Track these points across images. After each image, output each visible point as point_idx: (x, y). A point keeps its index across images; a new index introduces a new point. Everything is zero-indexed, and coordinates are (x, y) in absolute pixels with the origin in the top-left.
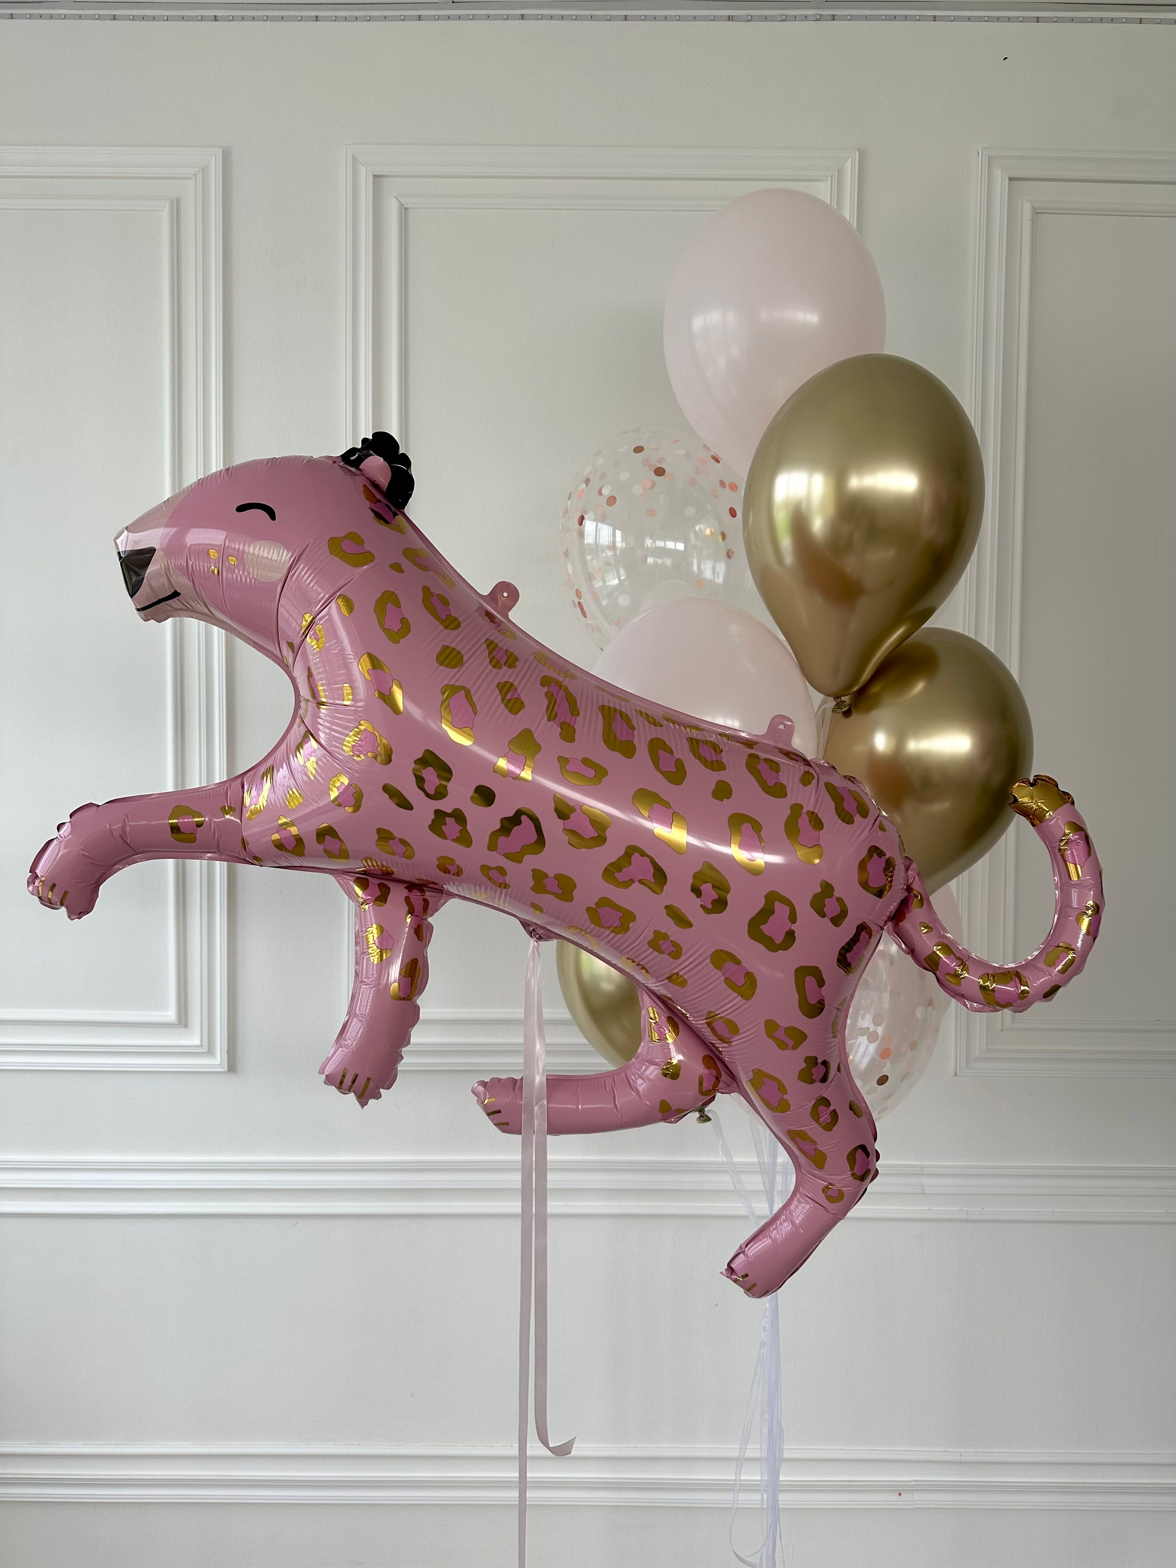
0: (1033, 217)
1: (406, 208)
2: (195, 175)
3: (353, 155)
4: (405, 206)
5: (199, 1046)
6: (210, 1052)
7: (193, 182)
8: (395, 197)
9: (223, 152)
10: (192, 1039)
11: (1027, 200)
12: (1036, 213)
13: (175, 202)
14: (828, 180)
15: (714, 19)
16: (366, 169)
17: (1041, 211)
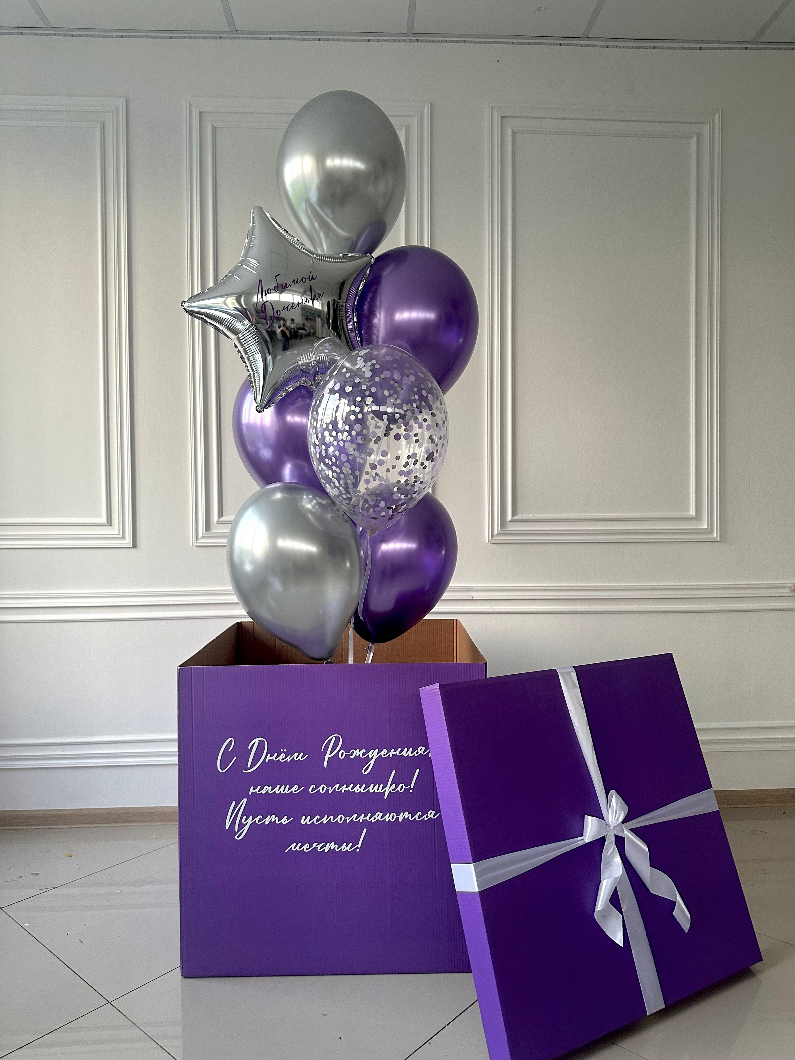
0: (512, 134)
1: (215, 128)
2: (113, 111)
3: (189, 102)
4: (215, 126)
5: (117, 534)
6: (123, 537)
7: (111, 113)
8: (209, 122)
9: (126, 100)
10: (115, 530)
11: (510, 127)
12: (515, 133)
13: (103, 123)
14: (416, 116)
15: (361, 40)
16: (196, 109)
17: (517, 132)
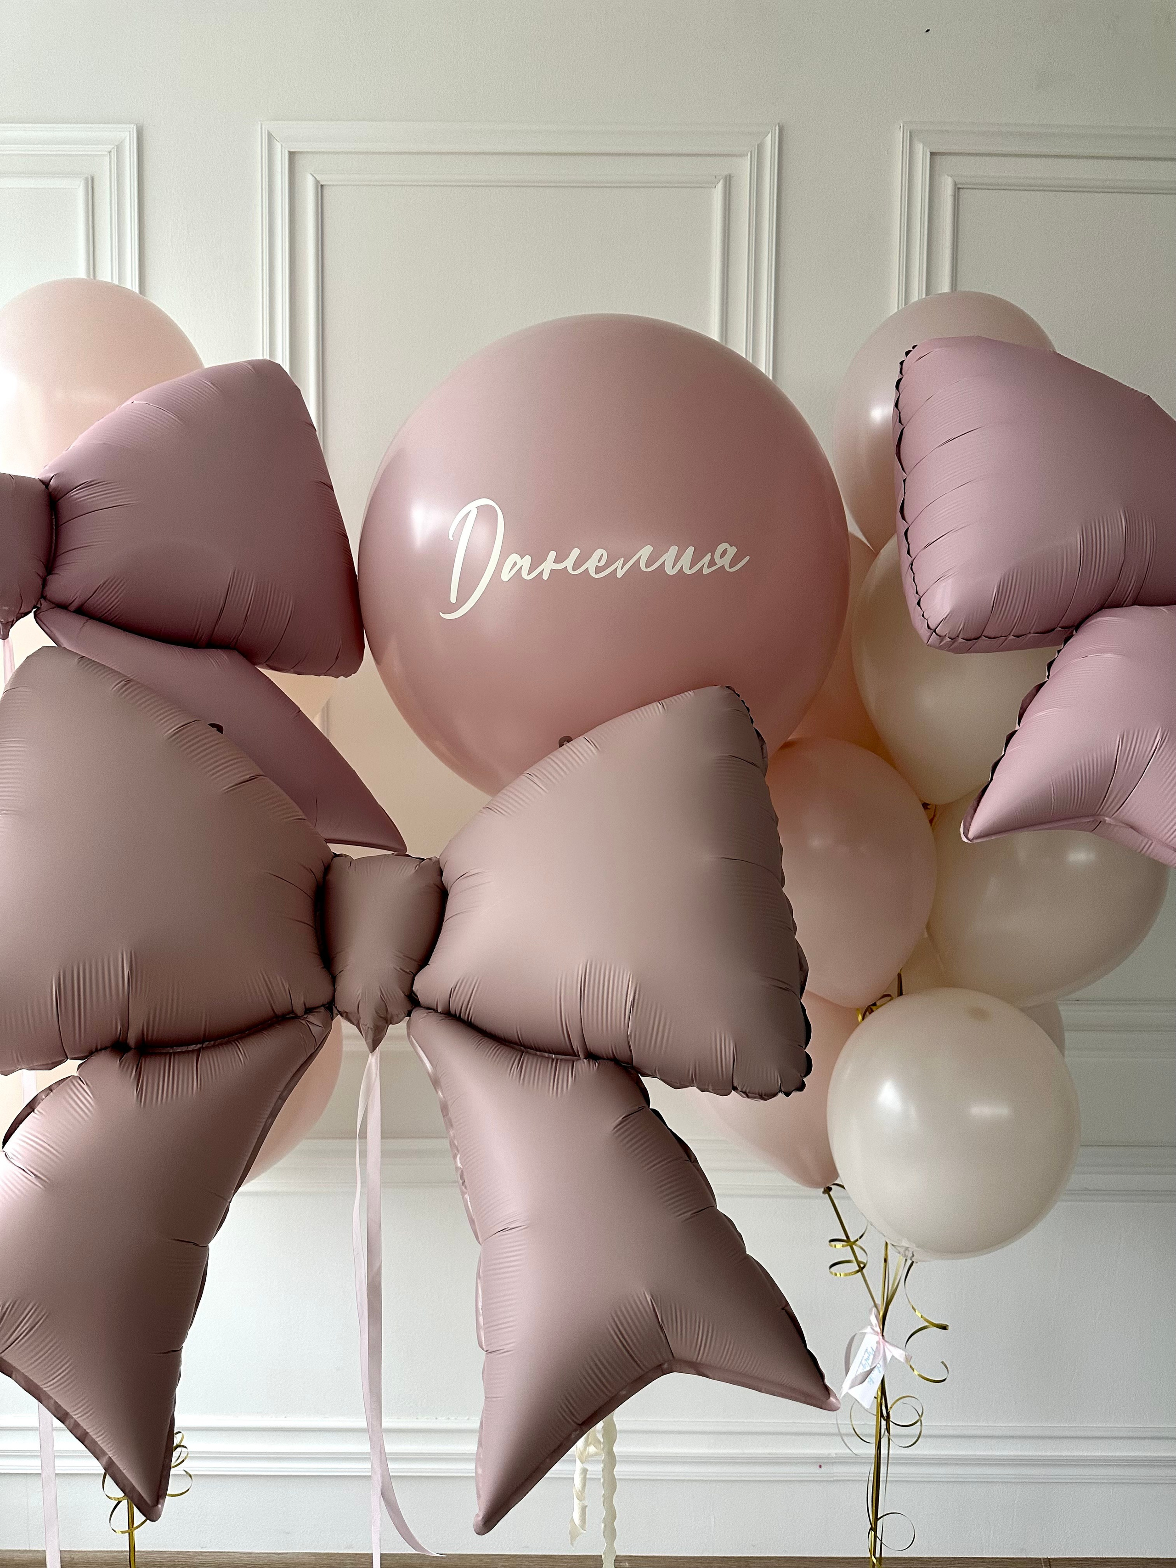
0: (955, 191)
1: (322, 186)
2: (110, 152)
3: (269, 133)
4: (322, 184)
7: (108, 159)
8: (311, 174)
9: (138, 129)
11: (949, 175)
12: (959, 188)
13: (90, 181)
14: (746, 155)
16: (282, 146)
17: (963, 186)
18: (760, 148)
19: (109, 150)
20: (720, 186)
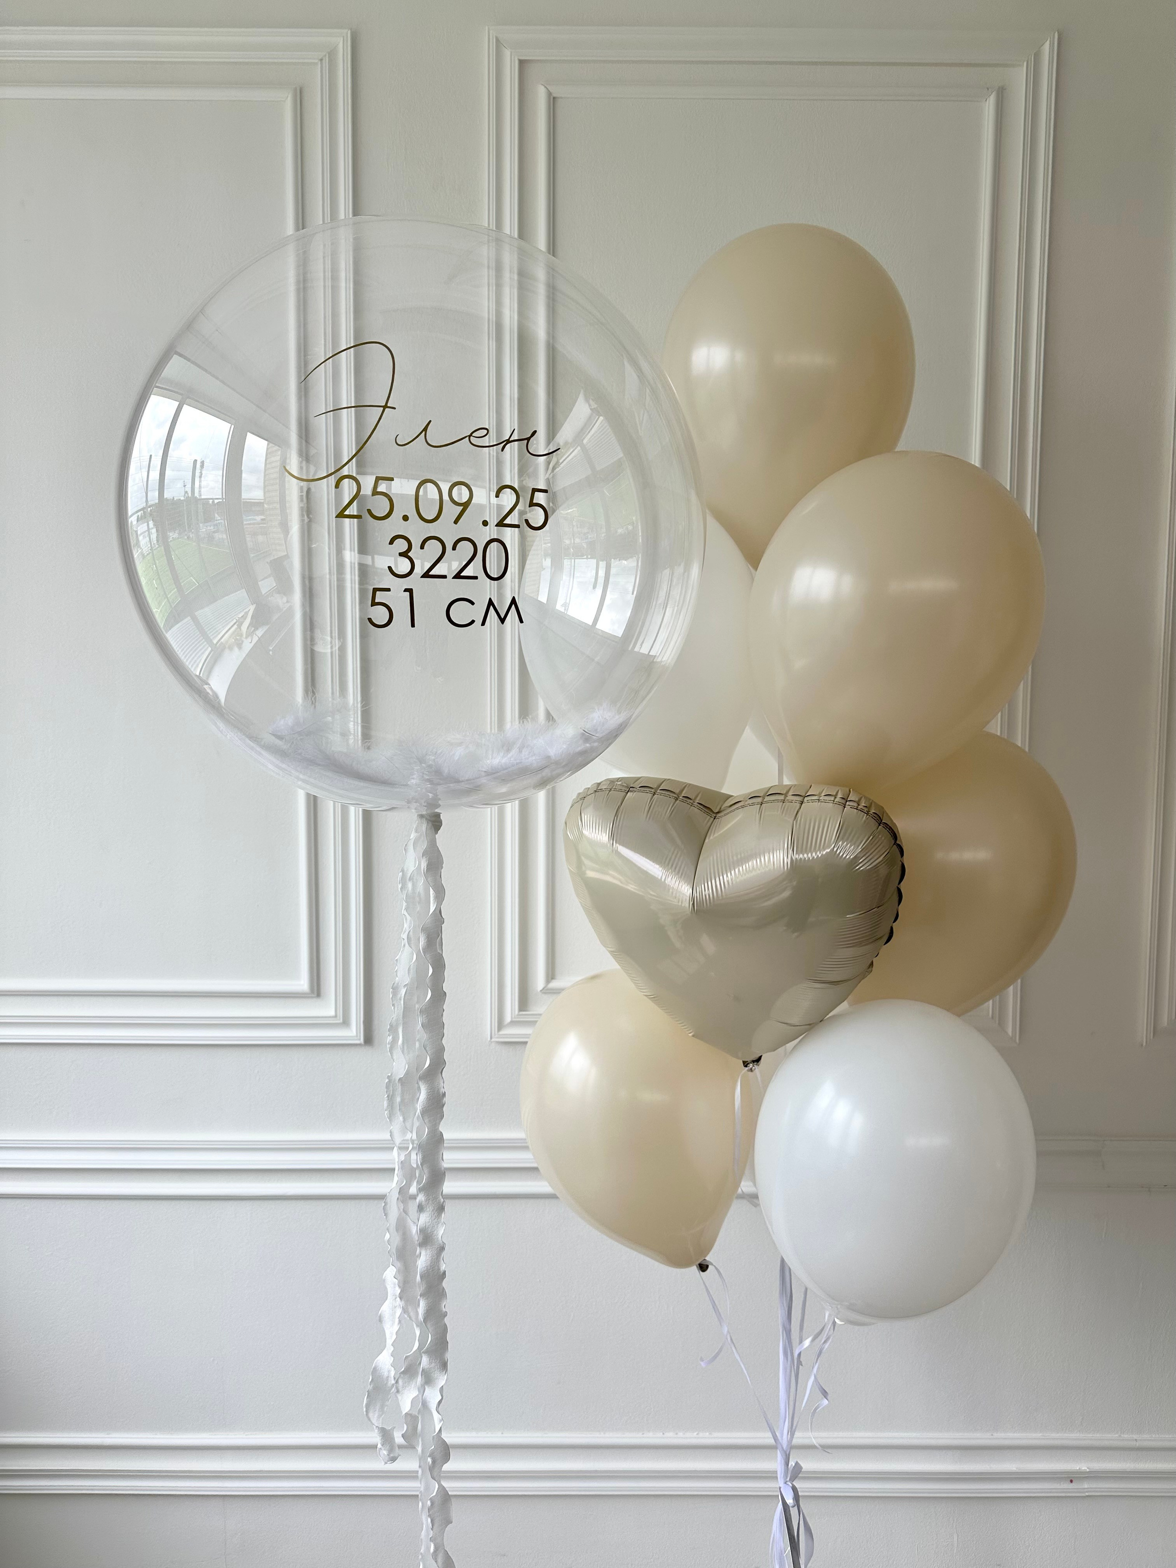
1: (554, 98)
2: (321, 60)
3: (496, 37)
4: (555, 95)
5: (333, 1017)
6: (346, 1023)
7: (320, 66)
8: (542, 85)
9: (353, 34)
10: (327, 1010)
13: (299, 92)
14: (1023, 64)
16: (511, 52)
18: (1037, 56)
19: (320, 58)
20: (992, 100)
